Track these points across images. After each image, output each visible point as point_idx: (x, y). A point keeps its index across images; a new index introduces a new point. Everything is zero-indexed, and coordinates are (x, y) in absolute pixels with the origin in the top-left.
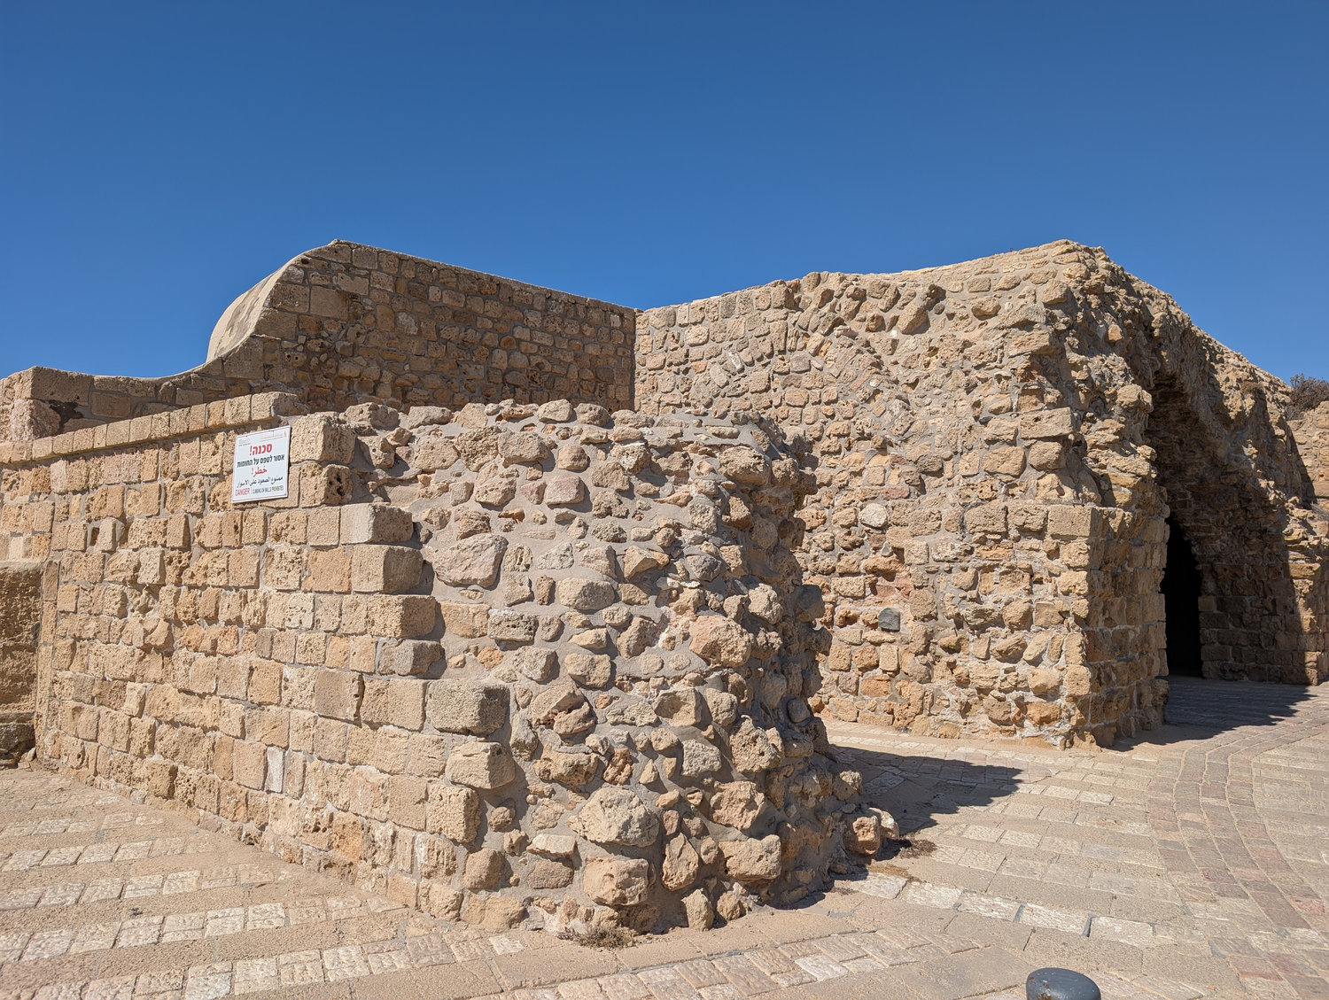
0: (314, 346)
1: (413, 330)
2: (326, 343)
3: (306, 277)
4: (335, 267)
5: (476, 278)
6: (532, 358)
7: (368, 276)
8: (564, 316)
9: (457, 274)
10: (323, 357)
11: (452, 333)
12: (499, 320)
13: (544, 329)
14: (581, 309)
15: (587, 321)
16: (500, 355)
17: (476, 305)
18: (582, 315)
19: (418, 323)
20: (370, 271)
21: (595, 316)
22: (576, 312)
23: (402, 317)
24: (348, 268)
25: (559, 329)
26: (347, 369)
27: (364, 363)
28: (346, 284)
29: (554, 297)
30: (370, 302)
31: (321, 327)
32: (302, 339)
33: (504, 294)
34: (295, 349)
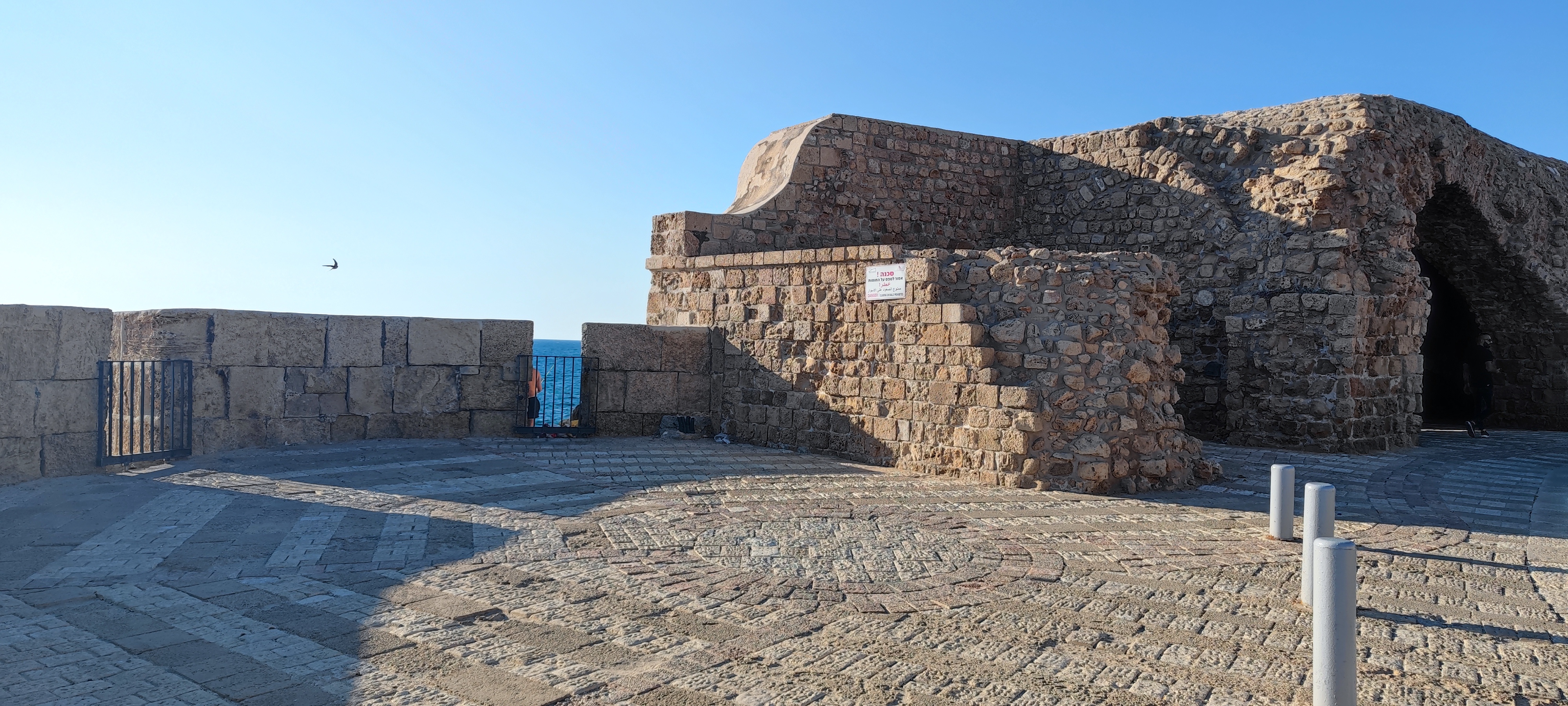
0: (822, 187)
1: (878, 171)
2: (829, 184)
3: (817, 141)
4: (833, 132)
5: (915, 129)
6: (949, 183)
7: (852, 137)
8: (970, 150)
9: (903, 127)
10: (828, 193)
11: (900, 169)
12: (929, 157)
13: (958, 162)
14: (982, 144)
15: (986, 151)
16: (929, 182)
17: (915, 149)
18: (982, 148)
19: (880, 165)
20: (853, 132)
21: (991, 148)
22: (979, 146)
23: (871, 161)
24: (841, 132)
25: (967, 161)
26: (841, 199)
27: (849, 195)
28: (840, 143)
29: (964, 137)
30: (853, 154)
31: (825, 173)
32: (816, 183)
33: (933, 138)
34: (812, 189)
